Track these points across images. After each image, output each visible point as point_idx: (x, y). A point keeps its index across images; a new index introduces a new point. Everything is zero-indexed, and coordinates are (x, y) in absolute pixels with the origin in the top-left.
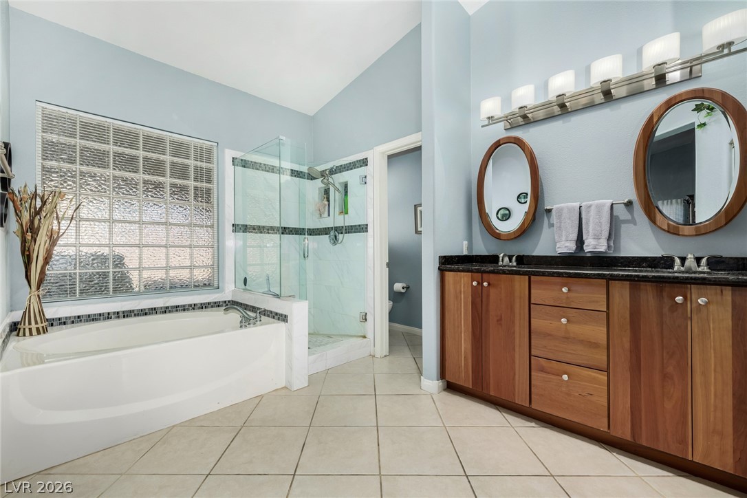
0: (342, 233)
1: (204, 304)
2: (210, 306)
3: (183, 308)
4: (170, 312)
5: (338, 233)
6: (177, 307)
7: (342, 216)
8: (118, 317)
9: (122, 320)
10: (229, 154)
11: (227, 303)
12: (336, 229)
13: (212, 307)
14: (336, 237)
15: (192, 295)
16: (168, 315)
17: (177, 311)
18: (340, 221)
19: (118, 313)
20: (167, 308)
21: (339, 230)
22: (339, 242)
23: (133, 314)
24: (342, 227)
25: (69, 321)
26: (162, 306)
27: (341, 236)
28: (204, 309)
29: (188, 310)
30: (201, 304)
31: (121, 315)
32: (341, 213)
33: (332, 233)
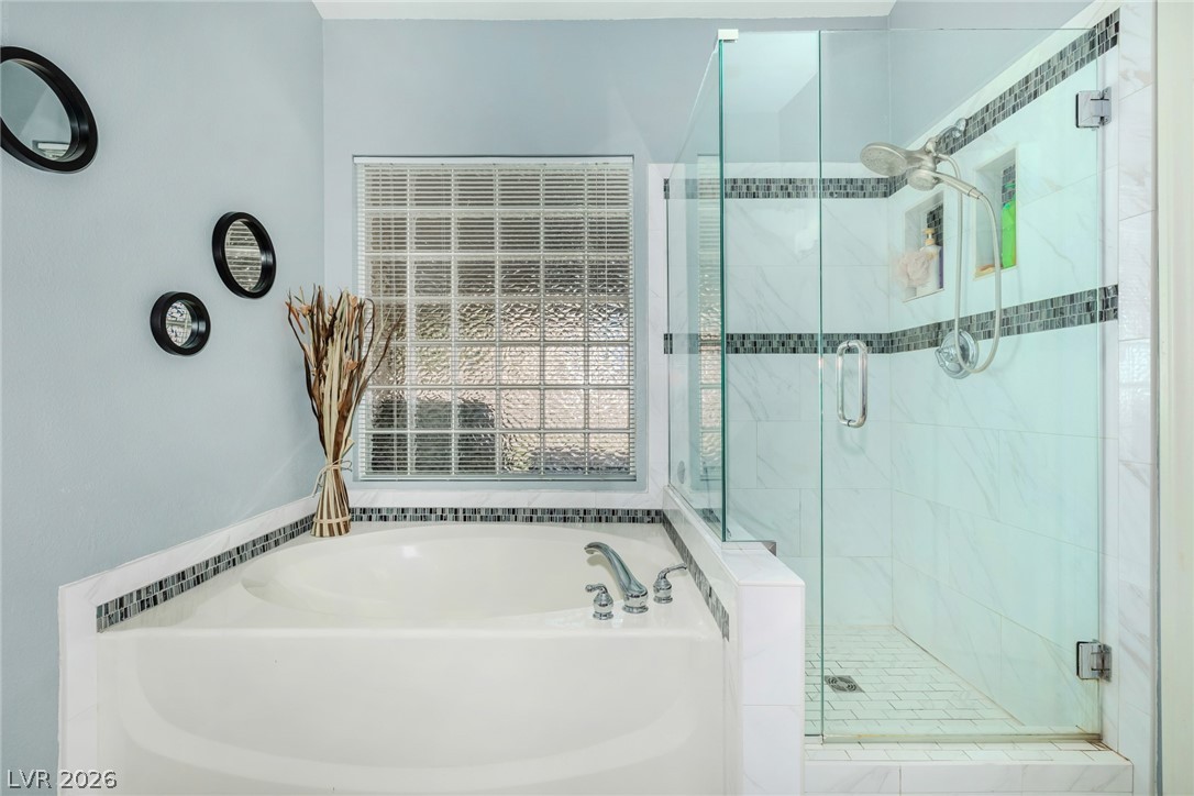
0: (989, 335)
1: (605, 511)
2: (615, 518)
3: (562, 516)
4: (540, 520)
5: (975, 337)
6: (551, 511)
7: (990, 279)
8: (456, 519)
9: (462, 526)
10: (655, 174)
11: (653, 514)
12: (967, 324)
13: (620, 520)
14: (964, 350)
15: (583, 490)
16: (535, 527)
17: (552, 519)
18: (981, 295)
19: (456, 511)
20: (534, 511)
21: (980, 326)
22: (981, 363)
23: (478, 516)
24: (992, 314)
25: (391, 516)
26: (525, 506)
27: (985, 346)
28: (604, 524)
29: (573, 520)
30: (598, 511)
31: (461, 515)
32: (985, 267)
33: (951, 342)
